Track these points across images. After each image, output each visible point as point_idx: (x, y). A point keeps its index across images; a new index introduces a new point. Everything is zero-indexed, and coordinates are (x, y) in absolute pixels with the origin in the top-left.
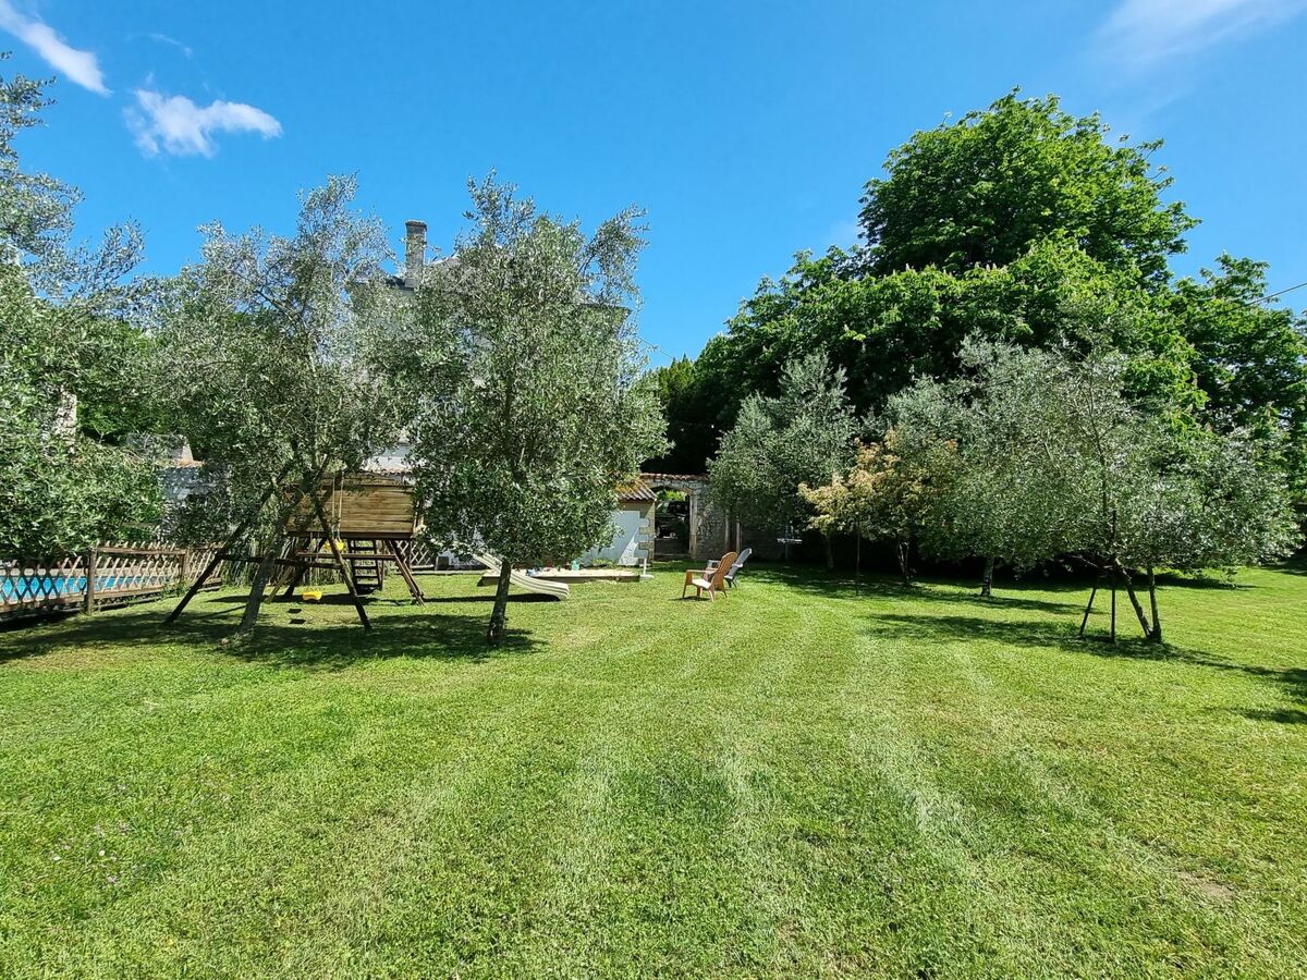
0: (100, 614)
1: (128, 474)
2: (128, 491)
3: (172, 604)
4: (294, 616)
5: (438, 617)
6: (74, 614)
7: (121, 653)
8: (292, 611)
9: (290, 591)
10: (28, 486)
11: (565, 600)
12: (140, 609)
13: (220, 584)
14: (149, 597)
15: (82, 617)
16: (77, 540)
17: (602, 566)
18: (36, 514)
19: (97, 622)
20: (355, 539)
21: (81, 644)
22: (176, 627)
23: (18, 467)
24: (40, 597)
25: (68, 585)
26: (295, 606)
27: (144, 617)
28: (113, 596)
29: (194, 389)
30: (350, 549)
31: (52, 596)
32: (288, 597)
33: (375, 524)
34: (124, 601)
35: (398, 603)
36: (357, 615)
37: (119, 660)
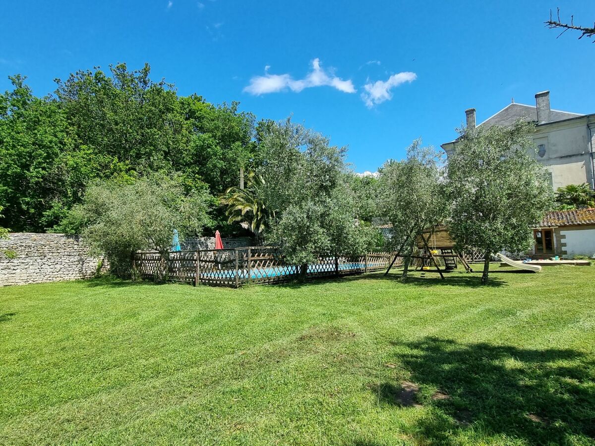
0: (369, 273)
1: (372, 234)
2: (372, 239)
3: (385, 271)
4: (422, 275)
5: (474, 277)
6: (363, 273)
7: (374, 281)
8: (422, 274)
9: (422, 268)
10: (352, 239)
11: (538, 273)
12: (378, 272)
13: (402, 266)
14: (381, 269)
15: (365, 274)
16: (362, 252)
17: (581, 259)
18: (355, 246)
19: (368, 275)
20: (445, 249)
21: (365, 279)
22: (387, 276)
23: (351, 235)
24: (356, 268)
25: (361, 265)
26: (423, 272)
27: (380, 274)
28: (372, 268)
29: (385, 210)
30: (443, 253)
31: (358, 268)
32: (422, 270)
33: (449, 244)
34: (375, 270)
35: (461, 273)
36: (440, 276)
37: (374, 282)
